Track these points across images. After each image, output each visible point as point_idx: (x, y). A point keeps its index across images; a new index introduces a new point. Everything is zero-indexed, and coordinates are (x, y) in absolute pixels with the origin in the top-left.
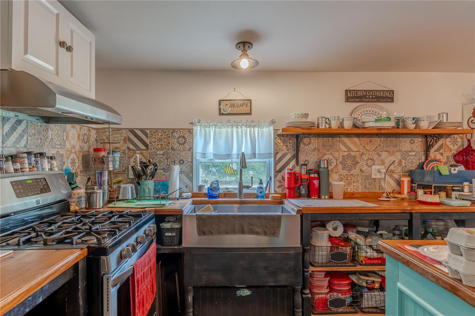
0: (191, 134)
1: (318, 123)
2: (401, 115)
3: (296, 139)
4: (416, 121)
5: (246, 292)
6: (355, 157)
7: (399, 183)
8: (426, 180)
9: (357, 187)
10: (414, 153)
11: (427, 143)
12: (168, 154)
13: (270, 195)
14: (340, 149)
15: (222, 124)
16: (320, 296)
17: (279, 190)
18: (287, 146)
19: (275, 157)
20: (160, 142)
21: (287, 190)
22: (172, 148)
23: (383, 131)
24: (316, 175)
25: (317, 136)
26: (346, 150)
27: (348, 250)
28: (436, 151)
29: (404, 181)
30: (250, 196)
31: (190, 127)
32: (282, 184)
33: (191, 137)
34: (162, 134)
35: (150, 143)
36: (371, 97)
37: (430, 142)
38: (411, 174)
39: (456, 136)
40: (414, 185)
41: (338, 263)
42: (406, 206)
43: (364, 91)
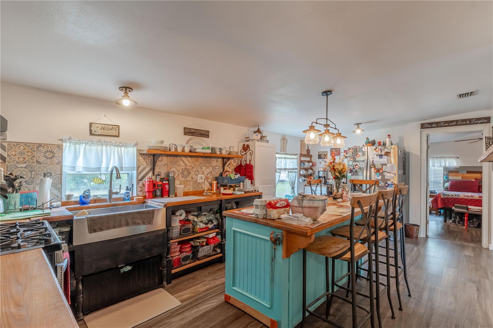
0: (60, 149)
1: (170, 148)
2: (214, 146)
3: (153, 157)
4: (221, 150)
5: (129, 268)
6: (189, 169)
7: (211, 185)
8: (224, 182)
9: (190, 188)
10: (218, 168)
11: (224, 162)
12: (32, 167)
13: (135, 198)
14: (181, 165)
15: (92, 143)
16: (176, 257)
17: (140, 194)
18: (146, 162)
19: (138, 170)
20: (22, 155)
21: (147, 193)
22: (37, 161)
23: (206, 155)
24: (167, 182)
25: (166, 155)
26: (184, 165)
27: (190, 226)
28: (227, 166)
29: (214, 183)
30: (118, 200)
31: (59, 143)
32: (142, 189)
33: (61, 152)
34: (25, 147)
35: (8, 155)
36: (198, 133)
37: (225, 161)
38: (216, 179)
39: (235, 158)
40: (218, 185)
41: (186, 235)
42: (215, 198)
43: (194, 129)
